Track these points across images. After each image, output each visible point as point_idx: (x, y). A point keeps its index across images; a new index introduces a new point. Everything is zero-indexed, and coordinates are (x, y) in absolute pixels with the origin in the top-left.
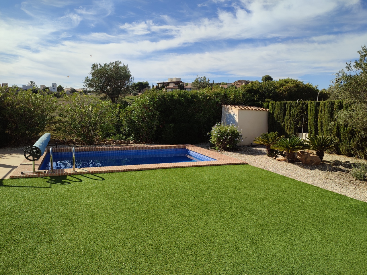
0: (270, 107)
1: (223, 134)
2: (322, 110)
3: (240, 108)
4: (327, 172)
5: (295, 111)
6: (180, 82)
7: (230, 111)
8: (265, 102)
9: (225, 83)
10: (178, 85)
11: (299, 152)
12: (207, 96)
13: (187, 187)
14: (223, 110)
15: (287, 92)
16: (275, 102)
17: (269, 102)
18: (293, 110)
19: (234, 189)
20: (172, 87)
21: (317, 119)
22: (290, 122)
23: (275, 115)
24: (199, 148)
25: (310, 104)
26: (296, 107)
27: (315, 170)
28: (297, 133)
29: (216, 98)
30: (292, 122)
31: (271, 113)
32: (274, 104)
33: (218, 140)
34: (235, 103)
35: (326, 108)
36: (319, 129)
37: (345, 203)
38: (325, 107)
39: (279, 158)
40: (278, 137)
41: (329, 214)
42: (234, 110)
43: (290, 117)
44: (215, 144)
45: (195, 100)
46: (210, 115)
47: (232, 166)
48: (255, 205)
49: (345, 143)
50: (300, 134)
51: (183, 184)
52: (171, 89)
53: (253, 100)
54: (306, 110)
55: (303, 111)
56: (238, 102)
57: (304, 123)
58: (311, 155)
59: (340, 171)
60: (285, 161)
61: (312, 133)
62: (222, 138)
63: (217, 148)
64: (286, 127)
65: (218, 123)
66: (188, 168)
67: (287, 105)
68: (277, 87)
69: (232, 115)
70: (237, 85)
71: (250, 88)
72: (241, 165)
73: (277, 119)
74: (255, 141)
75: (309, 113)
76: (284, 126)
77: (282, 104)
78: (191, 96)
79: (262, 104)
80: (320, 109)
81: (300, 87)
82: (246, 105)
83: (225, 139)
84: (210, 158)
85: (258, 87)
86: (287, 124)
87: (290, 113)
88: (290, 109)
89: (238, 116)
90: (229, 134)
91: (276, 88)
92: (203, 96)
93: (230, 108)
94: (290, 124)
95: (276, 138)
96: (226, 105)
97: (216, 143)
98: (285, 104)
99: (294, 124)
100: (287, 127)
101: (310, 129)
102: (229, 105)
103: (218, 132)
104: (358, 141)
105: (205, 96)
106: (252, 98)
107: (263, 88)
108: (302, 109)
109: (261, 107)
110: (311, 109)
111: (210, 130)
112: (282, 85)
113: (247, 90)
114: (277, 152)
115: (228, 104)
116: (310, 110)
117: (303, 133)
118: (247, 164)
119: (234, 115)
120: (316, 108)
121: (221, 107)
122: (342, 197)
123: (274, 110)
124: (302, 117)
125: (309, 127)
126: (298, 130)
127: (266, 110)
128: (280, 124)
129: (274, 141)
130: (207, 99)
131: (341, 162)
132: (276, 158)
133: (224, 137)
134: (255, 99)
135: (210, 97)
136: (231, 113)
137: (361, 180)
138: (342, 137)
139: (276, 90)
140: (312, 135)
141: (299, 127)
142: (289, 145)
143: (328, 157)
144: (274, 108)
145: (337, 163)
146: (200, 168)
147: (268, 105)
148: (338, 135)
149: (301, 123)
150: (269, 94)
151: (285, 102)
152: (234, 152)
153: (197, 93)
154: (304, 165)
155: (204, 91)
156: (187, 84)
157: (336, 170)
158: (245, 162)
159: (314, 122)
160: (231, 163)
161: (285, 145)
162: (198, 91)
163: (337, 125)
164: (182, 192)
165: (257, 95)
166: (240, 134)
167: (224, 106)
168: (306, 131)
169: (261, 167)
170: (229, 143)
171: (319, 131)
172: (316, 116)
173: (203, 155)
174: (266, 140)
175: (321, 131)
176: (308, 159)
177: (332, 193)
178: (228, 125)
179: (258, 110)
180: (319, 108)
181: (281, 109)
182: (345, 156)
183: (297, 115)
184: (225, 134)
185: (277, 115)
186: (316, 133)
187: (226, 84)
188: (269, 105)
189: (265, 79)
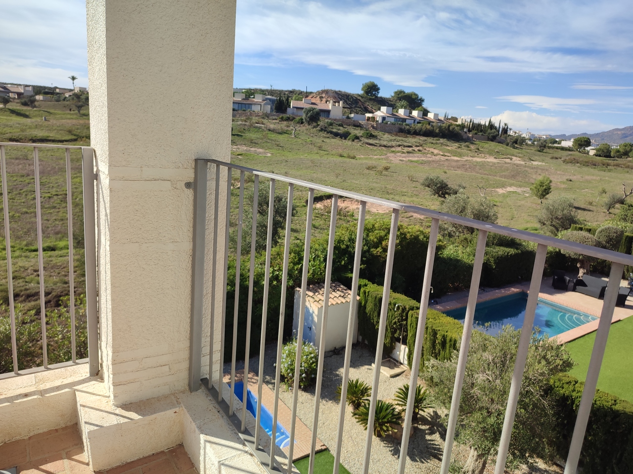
0: (361, 294)
3: (320, 304)
7: (307, 304)
23: (367, 311)
28: (393, 344)
31: (362, 304)
32: (367, 294)
42: (312, 305)
50: (397, 344)
54: (406, 319)
57: (403, 334)
73: (370, 317)
77: (377, 299)
93: (307, 300)
99: (391, 331)
108: (401, 316)
117: (402, 345)
123: (366, 301)
124: (401, 325)
125: (408, 339)
126: (396, 340)
128: (373, 324)
136: (309, 308)
141: (397, 337)
144: (366, 299)
149: (400, 333)
167: (298, 290)
185: (370, 311)
189: (368, 89)
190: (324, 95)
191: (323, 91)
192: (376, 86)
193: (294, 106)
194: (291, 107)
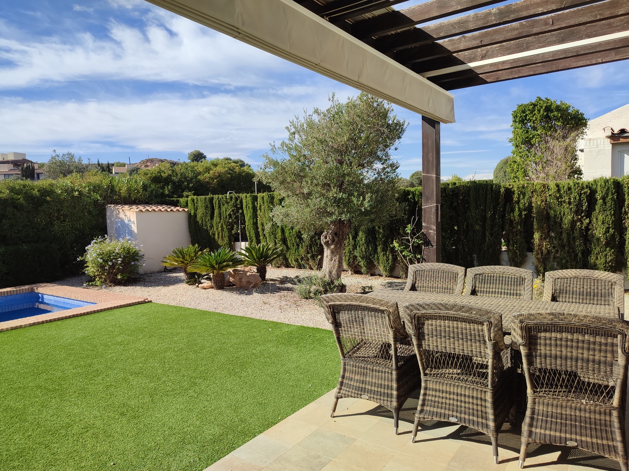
0: (189, 205)
1: (107, 257)
2: (260, 206)
3: (139, 209)
4: (267, 295)
5: (227, 210)
6: (25, 161)
7: (122, 215)
8: (182, 196)
9: (122, 163)
10: (20, 168)
11: (232, 272)
12: (73, 190)
13: (27, 360)
14: (108, 214)
15: (215, 180)
16: (196, 197)
17: (187, 197)
18: (223, 209)
19: (118, 347)
20: (7, 172)
21: (257, 220)
22: (222, 227)
23: (198, 218)
24: (63, 287)
25: (246, 198)
26: (228, 203)
27: (252, 294)
28: (232, 243)
29: (92, 193)
30: (225, 226)
31: (192, 214)
32: (195, 201)
33: (101, 267)
34: (129, 200)
35: (266, 204)
36: (261, 234)
37: (278, 332)
38: (264, 203)
39: (203, 285)
40: (199, 253)
41: (254, 351)
42: (128, 213)
43: (221, 219)
44: (95, 276)
45: (48, 198)
46: (83, 225)
47: (122, 310)
48: (149, 363)
49: (293, 250)
50: (237, 243)
51: (17, 357)
52: (5, 175)
53: (163, 195)
54: (242, 208)
55: (238, 209)
56: (135, 199)
57: (241, 227)
58: (248, 274)
59: (284, 290)
60: (212, 288)
61: (252, 241)
62: (108, 264)
63: (98, 283)
64: (216, 236)
65: (98, 238)
66: (33, 327)
67: (214, 201)
68: (201, 172)
69: (126, 222)
70: (145, 166)
71: (155, 174)
72: (139, 306)
73: (203, 224)
74: (165, 262)
75: (245, 212)
76: (214, 235)
77: (207, 200)
78: (38, 191)
79: (178, 201)
80: (259, 206)
81: (236, 172)
82: (151, 204)
83: (113, 264)
84: (84, 302)
85: (170, 172)
86: (218, 230)
87: (220, 214)
88: (220, 207)
89: (135, 222)
90: (119, 256)
91: (199, 173)
92: (66, 191)
93: (121, 211)
94: (221, 229)
95: (195, 254)
96: (113, 205)
97: (96, 274)
98: (211, 200)
99: (228, 229)
100: (219, 235)
101: (250, 235)
102: (119, 204)
103: (98, 255)
104: (307, 246)
105: (69, 191)
106: (161, 191)
107: (177, 174)
108: (236, 206)
109: (176, 206)
110: (247, 205)
111: (83, 252)
112: (209, 170)
113: (150, 177)
114: (200, 276)
115: (116, 203)
116: (246, 207)
117: (242, 243)
118: (151, 302)
119: (130, 222)
120: (253, 203)
121: (105, 209)
122: (276, 325)
123: (196, 209)
124: (237, 218)
125: (247, 232)
126: (235, 239)
127: (184, 210)
128: (207, 231)
129: (193, 260)
130: (73, 197)
131: (291, 278)
132: (199, 286)
133: (111, 261)
134: (167, 192)
135: (80, 193)
136: (124, 218)
137: (307, 298)
138: (288, 242)
139: (199, 177)
140: (253, 243)
141: (236, 234)
142: (214, 263)
143: (273, 273)
144: (196, 207)
145: (284, 280)
146: (60, 322)
147: (187, 202)
148: (284, 241)
149: (237, 227)
150: (188, 184)
151: (212, 196)
152: (131, 286)
153: (51, 185)
154: (239, 290)
155: (67, 181)
156: (42, 165)
157: (280, 289)
158: (147, 299)
159: (253, 224)
160: (121, 305)
161: (208, 264)
162: (54, 182)
163: (282, 227)
164: (13, 372)
165: (170, 187)
166: (141, 253)
167: (110, 206)
168: (245, 239)
169: (173, 303)
170: (122, 272)
171: (261, 238)
172: (255, 216)
173: (70, 299)
174: (181, 259)
175: (264, 237)
176: (243, 280)
177: (265, 322)
178: (116, 240)
179: (172, 210)
180: (257, 204)
181: (206, 207)
182: (295, 268)
183: (230, 215)
184: (111, 256)
185: (202, 218)
186: (258, 242)
187: (124, 165)
188: (189, 202)
189: (194, 157)
190: (149, 164)
191: (148, 161)
192: (202, 154)
193: (116, 172)
194: (114, 173)
